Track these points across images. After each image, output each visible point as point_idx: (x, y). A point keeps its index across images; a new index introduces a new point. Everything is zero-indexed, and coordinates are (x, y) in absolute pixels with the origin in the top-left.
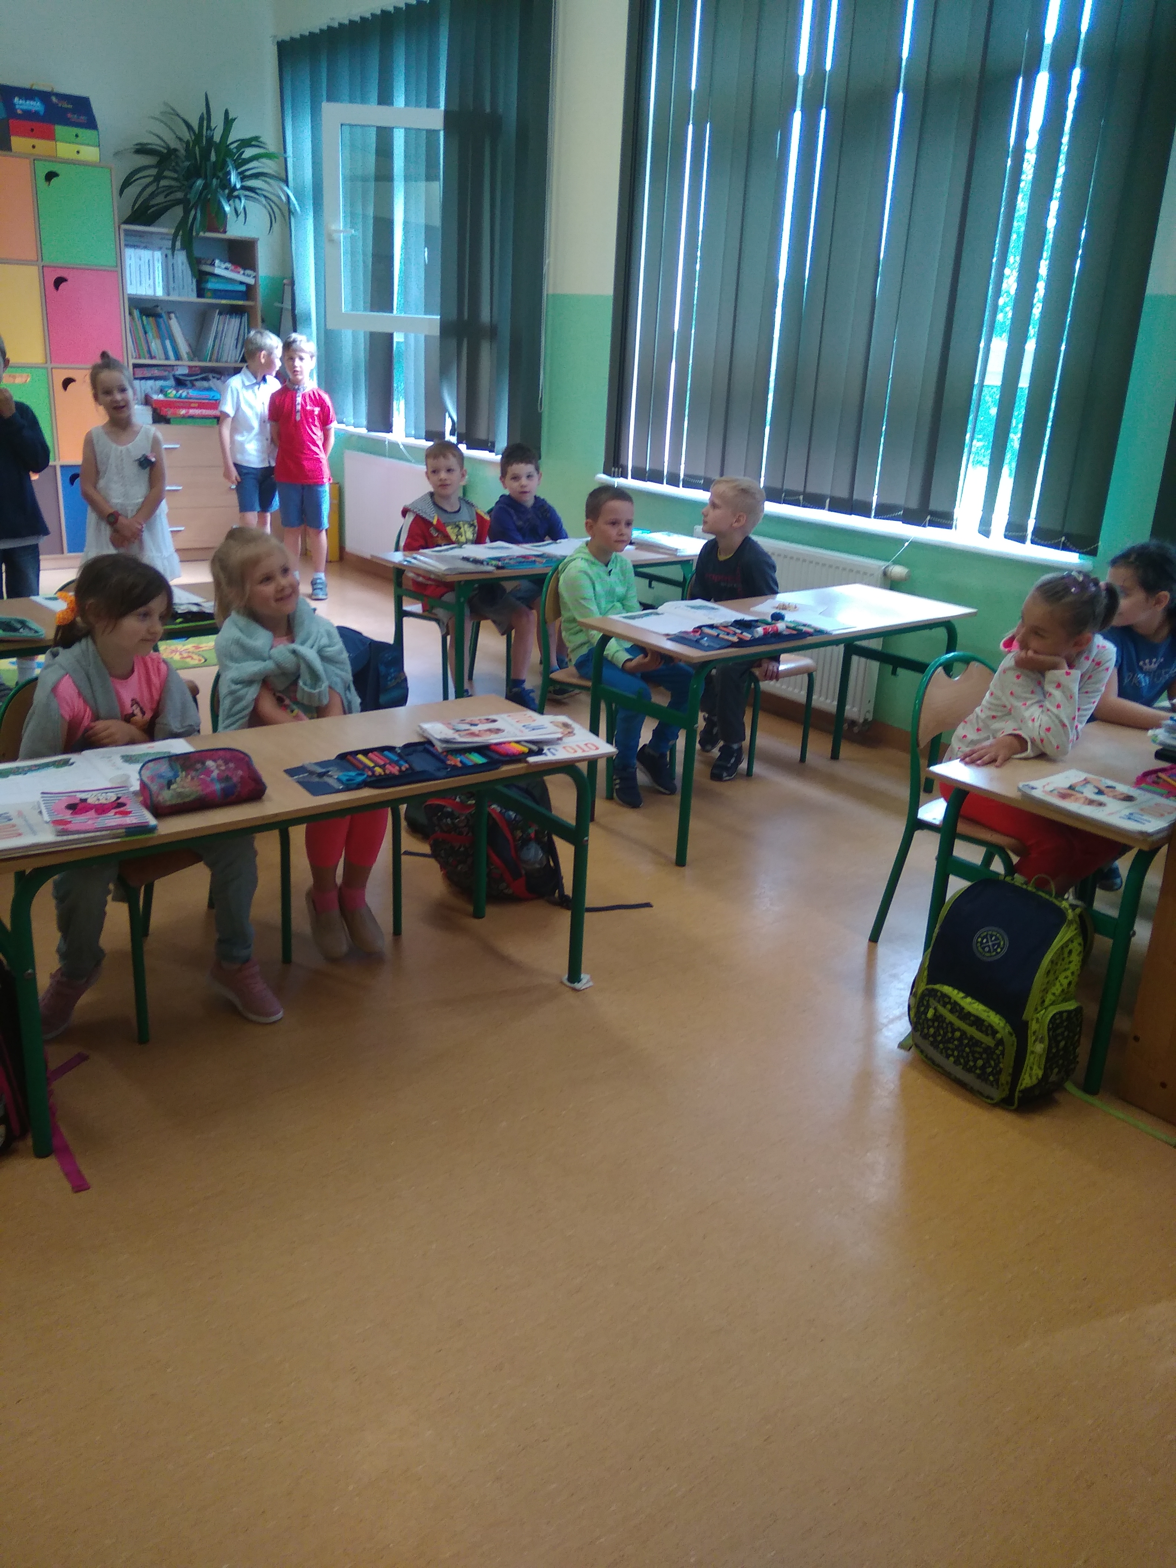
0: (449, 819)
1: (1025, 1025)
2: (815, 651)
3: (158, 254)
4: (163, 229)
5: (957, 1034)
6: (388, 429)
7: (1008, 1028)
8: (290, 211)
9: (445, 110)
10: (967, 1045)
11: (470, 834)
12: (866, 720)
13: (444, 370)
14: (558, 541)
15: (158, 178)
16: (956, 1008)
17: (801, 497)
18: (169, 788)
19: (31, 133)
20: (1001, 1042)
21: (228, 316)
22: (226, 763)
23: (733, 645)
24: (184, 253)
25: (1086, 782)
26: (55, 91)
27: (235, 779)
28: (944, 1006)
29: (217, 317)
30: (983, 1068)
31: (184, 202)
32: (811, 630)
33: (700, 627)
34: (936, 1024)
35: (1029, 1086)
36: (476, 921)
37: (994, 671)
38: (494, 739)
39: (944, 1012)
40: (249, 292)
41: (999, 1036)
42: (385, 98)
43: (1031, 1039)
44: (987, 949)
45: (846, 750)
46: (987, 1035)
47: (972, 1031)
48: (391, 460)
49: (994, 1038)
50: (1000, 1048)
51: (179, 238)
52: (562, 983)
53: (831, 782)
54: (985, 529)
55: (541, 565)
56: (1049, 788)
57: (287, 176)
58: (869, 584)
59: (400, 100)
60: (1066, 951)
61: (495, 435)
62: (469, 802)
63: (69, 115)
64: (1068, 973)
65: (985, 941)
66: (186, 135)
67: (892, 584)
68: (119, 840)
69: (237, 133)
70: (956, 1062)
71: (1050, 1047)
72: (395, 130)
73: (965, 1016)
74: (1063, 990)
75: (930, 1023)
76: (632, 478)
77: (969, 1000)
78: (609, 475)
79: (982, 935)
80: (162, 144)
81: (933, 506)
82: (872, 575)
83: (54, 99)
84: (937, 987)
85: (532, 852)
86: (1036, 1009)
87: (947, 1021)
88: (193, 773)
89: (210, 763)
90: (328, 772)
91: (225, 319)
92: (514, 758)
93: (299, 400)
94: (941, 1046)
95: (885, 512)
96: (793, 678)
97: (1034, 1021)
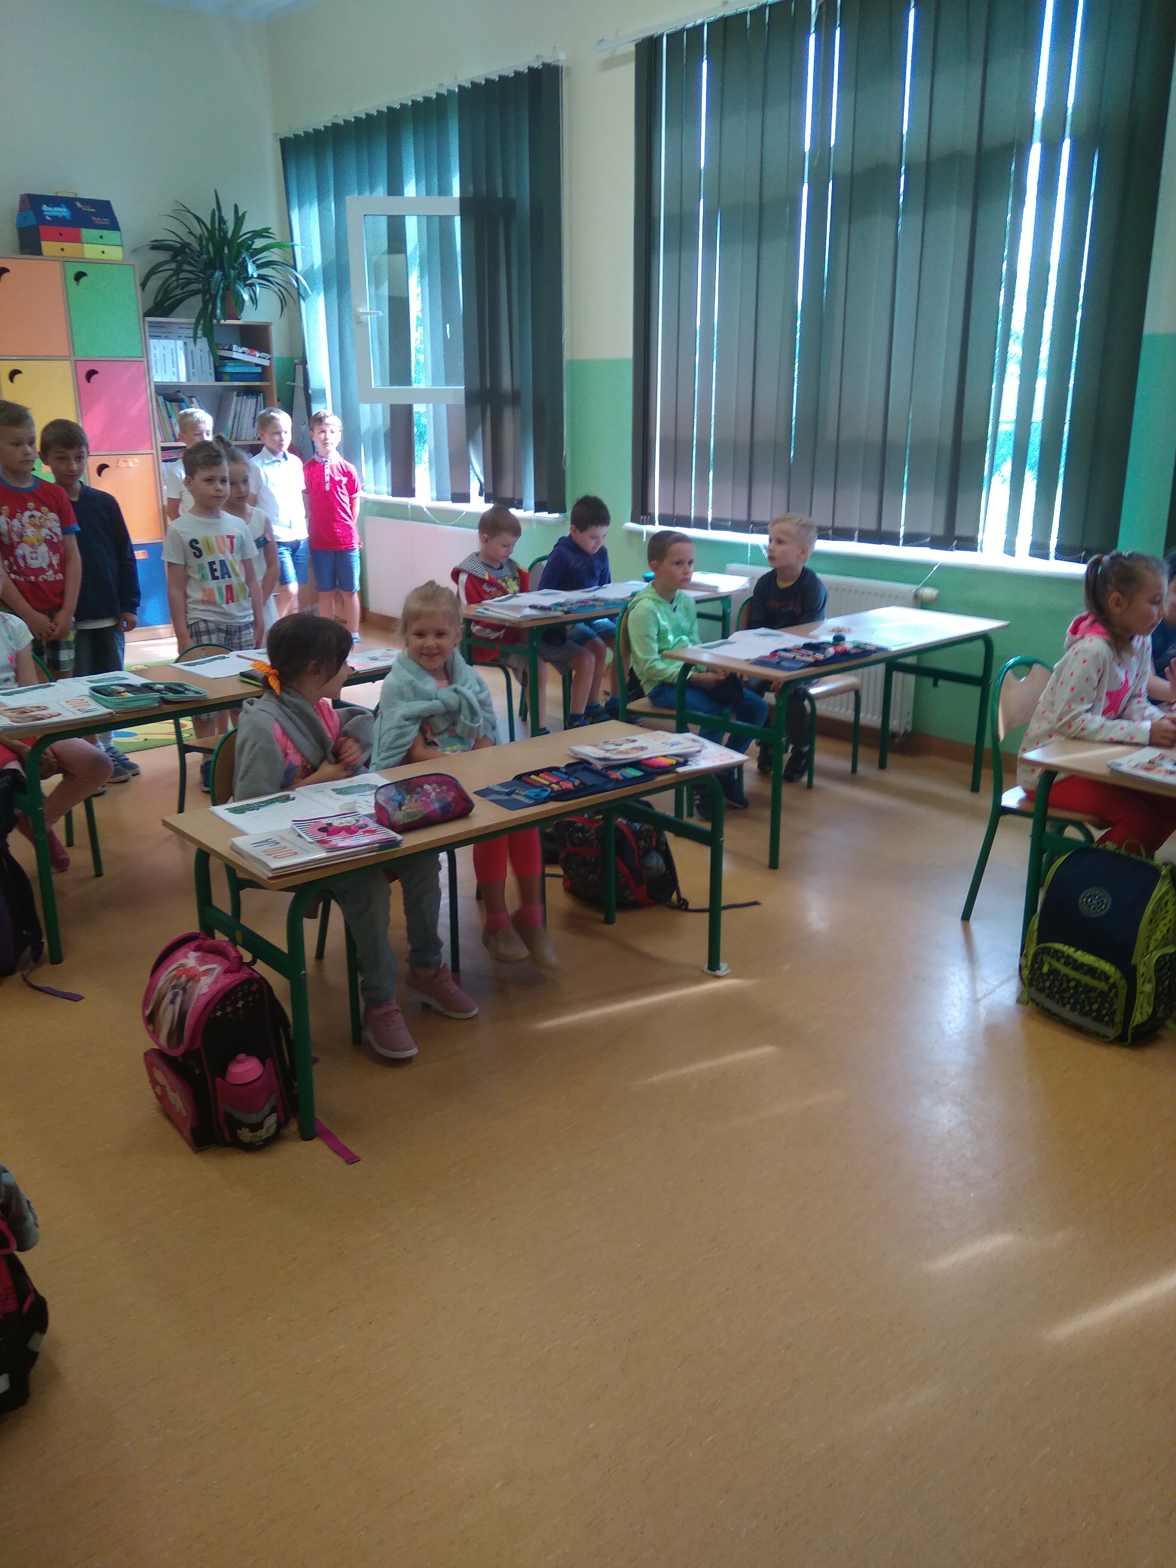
0: (580, 834)
1: (1134, 968)
2: (860, 671)
3: (180, 343)
4: (185, 318)
5: (1072, 984)
6: (411, 493)
7: (1118, 975)
8: (299, 294)
9: (461, 198)
10: (1082, 992)
11: (600, 846)
12: (906, 732)
13: (470, 435)
14: (604, 586)
15: (178, 271)
16: (1070, 961)
17: (830, 532)
18: (400, 810)
19: (61, 237)
20: (1114, 986)
21: (245, 397)
22: (440, 786)
23: (811, 665)
24: (205, 340)
25: (1162, 757)
26: (78, 196)
27: (449, 799)
28: (1058, 960)
29: (235, 398)
30: (1098, 1010)
31: (205, 291)
32: (873, 648)
33: (776, 651)
34: (1051, 977)
35: (1141, 1022)
36: (609, 927)
37: (1052, 671)
38: (644, 755)
39: (1059, 966)
40: (264, 373)
41: (1111, 981)
42: (395, 188)
43: (1140, 981)
44: (1092, 907)
45: (891, 758)
46: (1101, 981)
47: (1086, 979)
48: (414, 522)
49: (1107, 983)
50: (1114, 991)
51: (200, 327)
52: (703, 971)
53: (883, 788)
54: (1010, 549)
55: (602, 608)
56: (1133, 764)
57: (295, 264)
58: (901, 605)
59: (410, 190)
60: (1164, 902)
61: (522, 492)
62: (597, 817)
63: (94, 218)
64: (1167, 920)
65: (1089, 900)
66: (198, 230)
67: (922, 604)
68: (374, 854)
69: (248, 227)
70: (1073, 1009)
71: (1157, 987)
72: (407, 217)
73: (1078, 966)
74: (1163, 936)
75: (1046, 977)
76: (660, 524)
77: (1080, 953)
78: (638, 523)
79: (1087, 896)
80: (180, 241)
81: (959, 531)
82: (903, 597)
83: (78, 204)
84: (1050, 945)
85: (655, 860)
86: (1142, 954)
87: (1062, 973)
88: (416, 796)
89: (427, 787)
90: (515, 790)
91: (242, 400)
92: (665, 770)
93: (327, 471)
94: (1057, 996)
95: (912, 540)
96: (832, 698)
97: (1142, 964)
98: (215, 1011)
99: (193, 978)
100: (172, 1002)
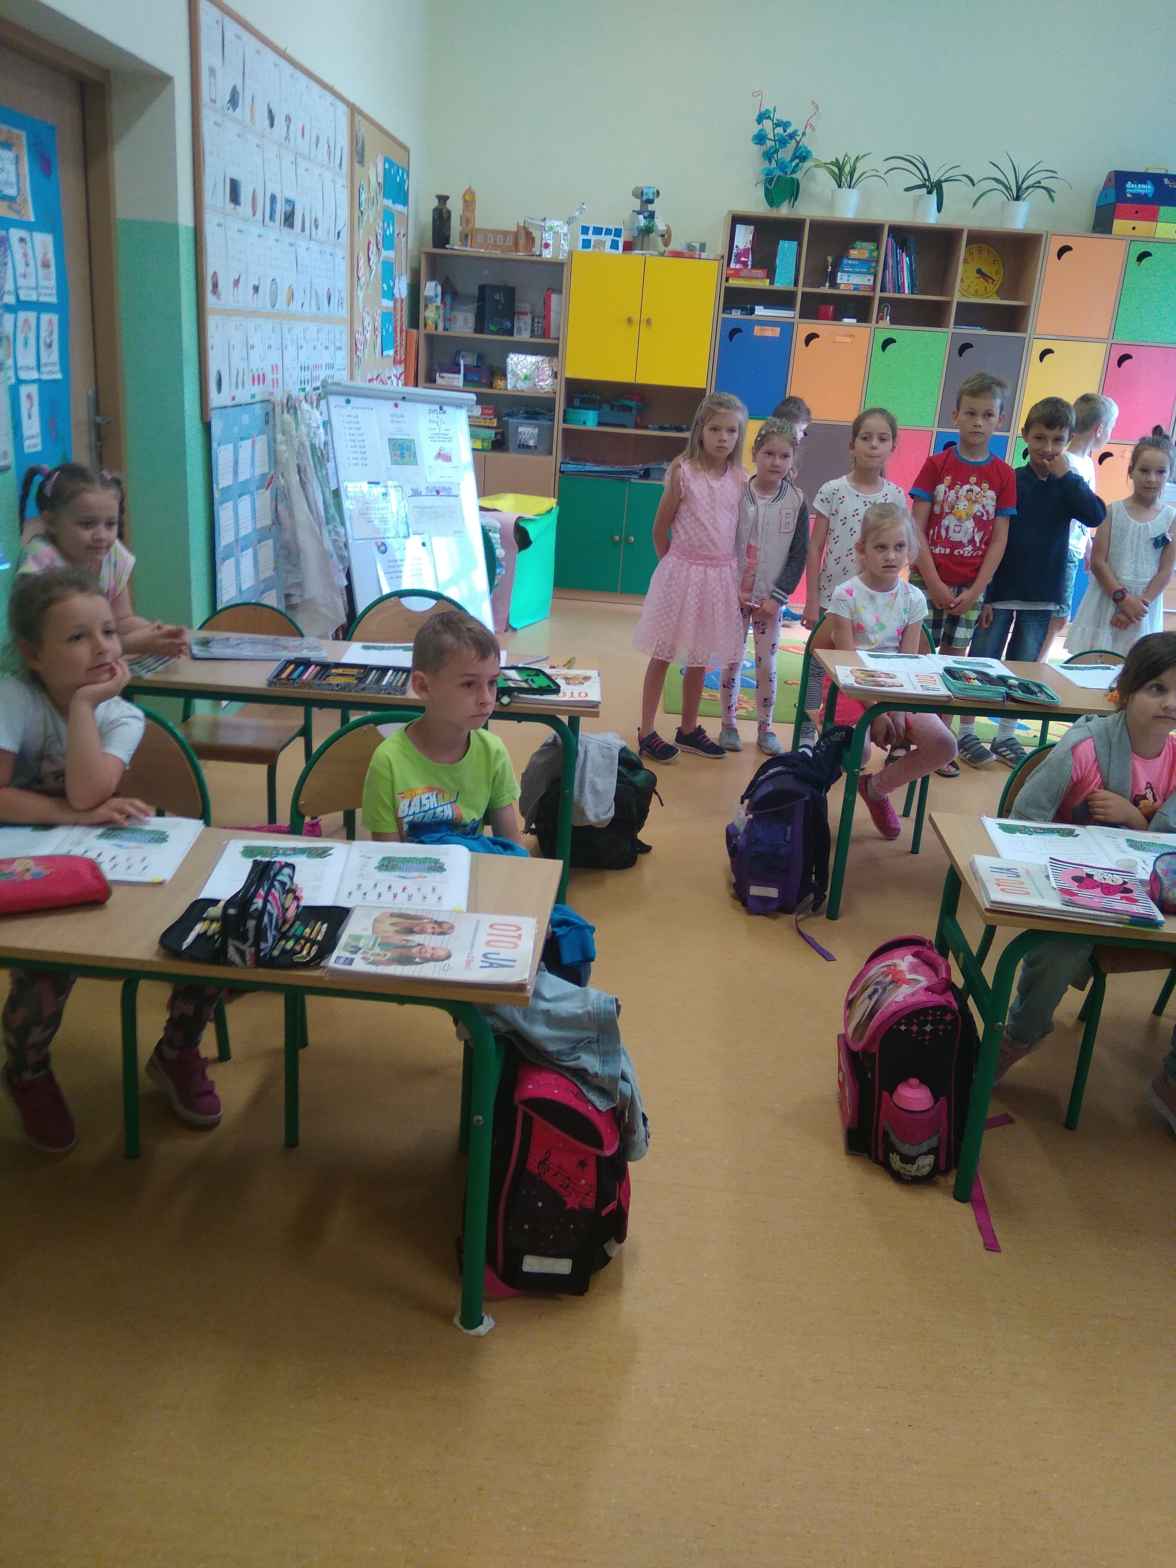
19: (1137, 215)
26: (1169, 172)
83: (1166, 181)
98: (899, 1023)
99: (897, 980)
100: (870, 997)
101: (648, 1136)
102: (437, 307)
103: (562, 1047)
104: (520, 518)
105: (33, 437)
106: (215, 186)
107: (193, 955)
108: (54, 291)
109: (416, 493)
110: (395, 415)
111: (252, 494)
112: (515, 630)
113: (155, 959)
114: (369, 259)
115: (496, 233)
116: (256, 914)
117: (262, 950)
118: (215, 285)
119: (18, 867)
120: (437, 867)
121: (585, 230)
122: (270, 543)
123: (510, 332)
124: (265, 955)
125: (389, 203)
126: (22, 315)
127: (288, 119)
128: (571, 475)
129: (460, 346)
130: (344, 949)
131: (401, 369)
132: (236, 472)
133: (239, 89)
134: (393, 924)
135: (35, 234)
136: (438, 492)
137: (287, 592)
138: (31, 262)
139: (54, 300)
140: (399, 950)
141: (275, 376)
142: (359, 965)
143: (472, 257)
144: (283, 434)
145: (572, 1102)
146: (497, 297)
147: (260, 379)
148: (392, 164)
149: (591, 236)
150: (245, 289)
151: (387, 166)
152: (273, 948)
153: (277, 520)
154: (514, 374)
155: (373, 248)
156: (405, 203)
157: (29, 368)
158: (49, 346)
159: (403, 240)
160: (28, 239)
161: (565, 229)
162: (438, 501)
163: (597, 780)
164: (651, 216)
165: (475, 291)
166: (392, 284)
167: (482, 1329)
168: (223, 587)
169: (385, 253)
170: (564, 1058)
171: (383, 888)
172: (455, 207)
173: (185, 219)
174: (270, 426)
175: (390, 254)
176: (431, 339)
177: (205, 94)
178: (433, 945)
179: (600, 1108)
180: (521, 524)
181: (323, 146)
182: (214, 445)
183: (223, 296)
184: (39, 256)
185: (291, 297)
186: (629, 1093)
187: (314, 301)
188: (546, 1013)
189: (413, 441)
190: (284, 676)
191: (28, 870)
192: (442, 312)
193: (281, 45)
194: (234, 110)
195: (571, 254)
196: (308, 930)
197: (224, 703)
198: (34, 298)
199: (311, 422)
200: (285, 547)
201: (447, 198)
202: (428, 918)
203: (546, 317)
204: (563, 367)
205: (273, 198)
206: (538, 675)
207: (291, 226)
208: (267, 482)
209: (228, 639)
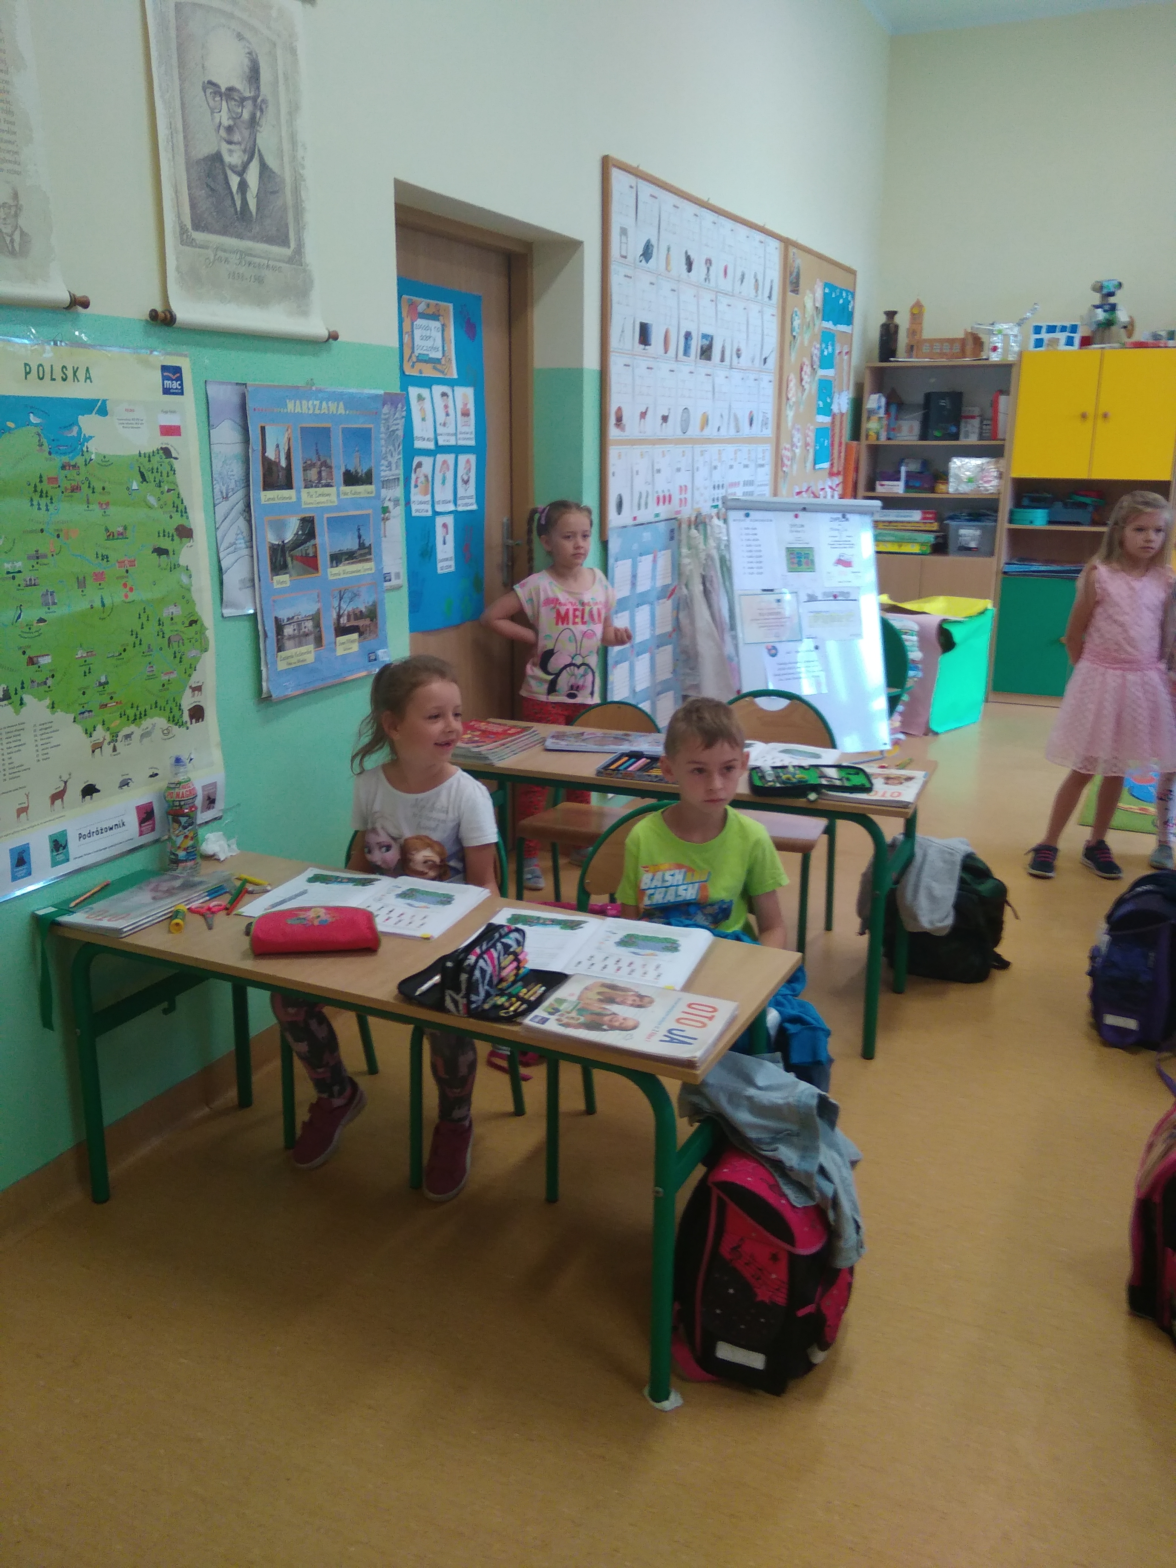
101: (860, 1245)
102: (880, 418)
103: (763, 1136)
104: (945, 621)
105: (447, 560)
106: (623, 332)
107: (422, 1001)
108: (473, 436)
109: (812, 598)
110: (795, 525)
111: (651, 604)
112: (936, 734)
113: (392, 1001)
114: (802, 380)
115: (942, 341)
116: (468, 968)
117: (474, 1002)
118: (619, 419)
119: (311, 914)
120: (672, 946)
121: (1038, 330)
122: (669, 648)
123: (956, 437)
124: (477, 1008)
125: (829, 325)
126: (440, 458)
127: (709, 262)
128: (1014, 575)
129: (905, 453)
130: (545, 1010)
131: (838, 480)
132: (634, 584)
133: (654, 242)
134: (599, 993)
135: (456, 388)
136: (835, 596)
137: (685, 694)
138: (451, 411)
139: (472, 443)
140: (595, 1017)
141: (683, 496)
142: (552, 1026)
143: (918, 367)
144: (689, 549)
145: (763, 1191)
146: (942, 403)
147: (666, 499)
148: (833, 288)
149: (1044, 335)
150: (653, 419)
151: (827, 291)
152: (484, 1001)
153: (677, 627)
154: (958, 478)
155: (807, 369)
156: (849, 321)
157: (445, 502)
158: (466, 482)
159: (846, 357)
160: (450, 394)
161: (1016, 330)
162: (834, 606)
163: (934, 885)
164: (1113, 308)
165: (919, 399)
166: (829, 400)
167: (667, 1405)
168: (615, 689)
169: (821, 373)
170: (764, 1147)
171: (611, 962)
172: (903, 321)
173: (591, 361)
174: (674, 542)
175: (830, 373)
176: (875, 451)
177: (615, 251)
178: (626, 1015)
179: (795, 1204)
180: (946, 626)
181: (750, 281)
182: (611, 561)
183: (627, 428)
184: (459, 406)
185: (705, 422)
186: (830, 1194)
187: (732, 424)
188: (750, 1099)
189: (811, 549)
190: (613, 767)
191: (319, 917)
192: (885, 422)
193: (703, 196)
194: (647, 261)
195: (1020, 354)
196: (525, 990)
197: (610, 795)
198: (452, 442)
199: (720, 535)
200: (685, 652)
201: (895, 313)
202: (632, 991)
203: (995, 420)
204: (1008, 467)
205: (688, 336)
206: (858, 774)
207: (709, 358)
208: (668, 592)
209: (582, 734)
